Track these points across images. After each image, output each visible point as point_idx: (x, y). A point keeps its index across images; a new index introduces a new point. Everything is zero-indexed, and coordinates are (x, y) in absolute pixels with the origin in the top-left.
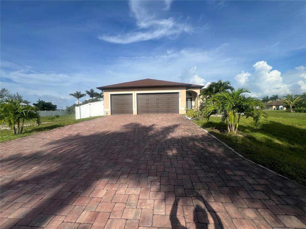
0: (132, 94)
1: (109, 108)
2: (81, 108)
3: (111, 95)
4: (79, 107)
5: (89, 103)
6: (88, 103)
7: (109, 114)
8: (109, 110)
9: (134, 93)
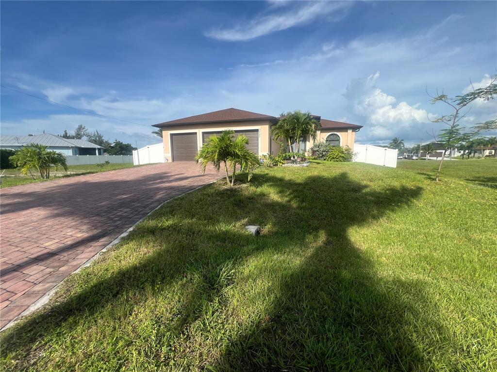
0: (196, 133)
1: (169, 153)
2: (139, 152)
3: (172, 135)
4: (136, 151)
5: (148, 146)
6: (146, 146)
7: (170, 160)
8: (169, 155)
9: (199, 131)
